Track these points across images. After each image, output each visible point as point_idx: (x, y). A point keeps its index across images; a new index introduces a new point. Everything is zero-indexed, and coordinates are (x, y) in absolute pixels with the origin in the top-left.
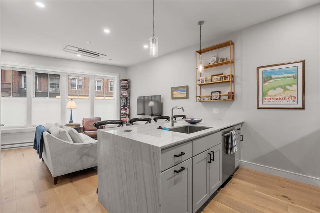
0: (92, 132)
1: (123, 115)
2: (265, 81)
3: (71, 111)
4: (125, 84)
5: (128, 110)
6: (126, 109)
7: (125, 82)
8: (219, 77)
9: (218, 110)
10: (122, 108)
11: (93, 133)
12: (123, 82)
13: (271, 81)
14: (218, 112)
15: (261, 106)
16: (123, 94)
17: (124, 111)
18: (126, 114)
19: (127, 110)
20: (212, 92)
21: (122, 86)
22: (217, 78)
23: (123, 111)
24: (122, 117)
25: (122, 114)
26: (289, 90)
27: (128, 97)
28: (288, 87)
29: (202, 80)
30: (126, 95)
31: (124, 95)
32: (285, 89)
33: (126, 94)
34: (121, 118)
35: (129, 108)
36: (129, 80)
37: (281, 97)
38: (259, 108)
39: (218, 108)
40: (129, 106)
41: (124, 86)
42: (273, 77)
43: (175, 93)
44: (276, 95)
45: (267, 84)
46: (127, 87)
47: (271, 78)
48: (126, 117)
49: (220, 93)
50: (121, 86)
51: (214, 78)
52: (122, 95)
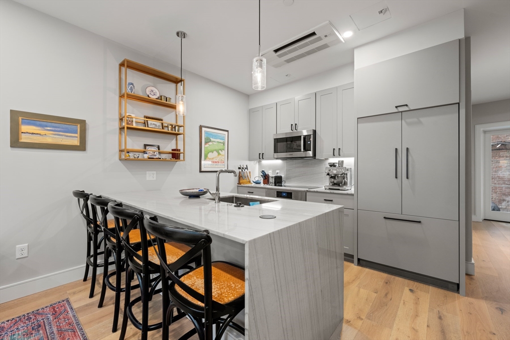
2: (206, 143)
8: (158, 123)
9: (155, 175)
13: (210, 143)
14: (155, 179)
15: (203, 170)
20: (145, 146)
22: (155, 123)
26: (220, 154)
28: (220, 151)
29: (130, 119)
32: (219, 154)
37: (216, 161)
38: (201, 171)
39: (155, 172)
42: (212, 139)
43: (24, 128)
44: (213, 158)
45: (207, 146)
47: (210, 141)
49: (159, 149)
51: (150, 121)
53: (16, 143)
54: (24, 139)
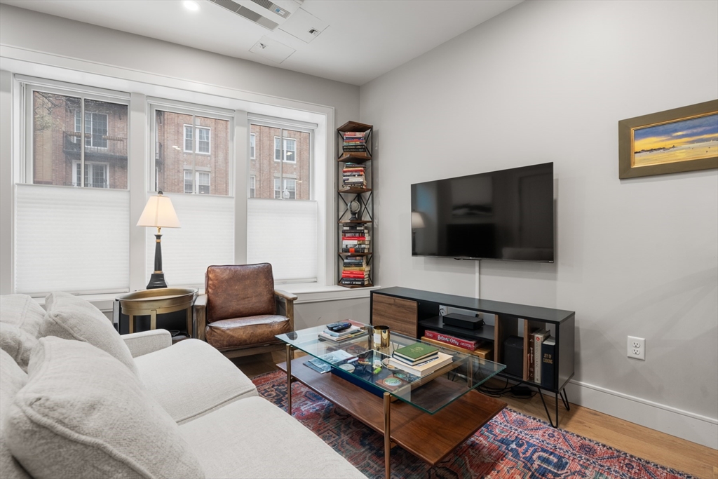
0: (245, 327)
1: (352, 256)
3: (158, 237)
4: (358, 143)
5: (367, 238)
6: (362, 234)
7: (359, 135)
10: (344, 232)
11: (250, 331)
12: (348, 134)
16: (352, 180)
17: (355, 242)
18: (358, 253)
19: (363, 236)
21: (346, 149)
23: (351, 243)
24: (346, 265)
25: (347, 250)
27: (368, 190)
30: (362, 183)
31: (354, 183)
33: (361, 179)
34: (342, 268)
35: (372, 231)
36: (371, 128)
40: (372, 221)
41: (356, 149)
46: (365, 154)
48: (359, 265)
50: (341, 151)
52: (345, 183)
53: (627, 171)
54: (639, 162)
